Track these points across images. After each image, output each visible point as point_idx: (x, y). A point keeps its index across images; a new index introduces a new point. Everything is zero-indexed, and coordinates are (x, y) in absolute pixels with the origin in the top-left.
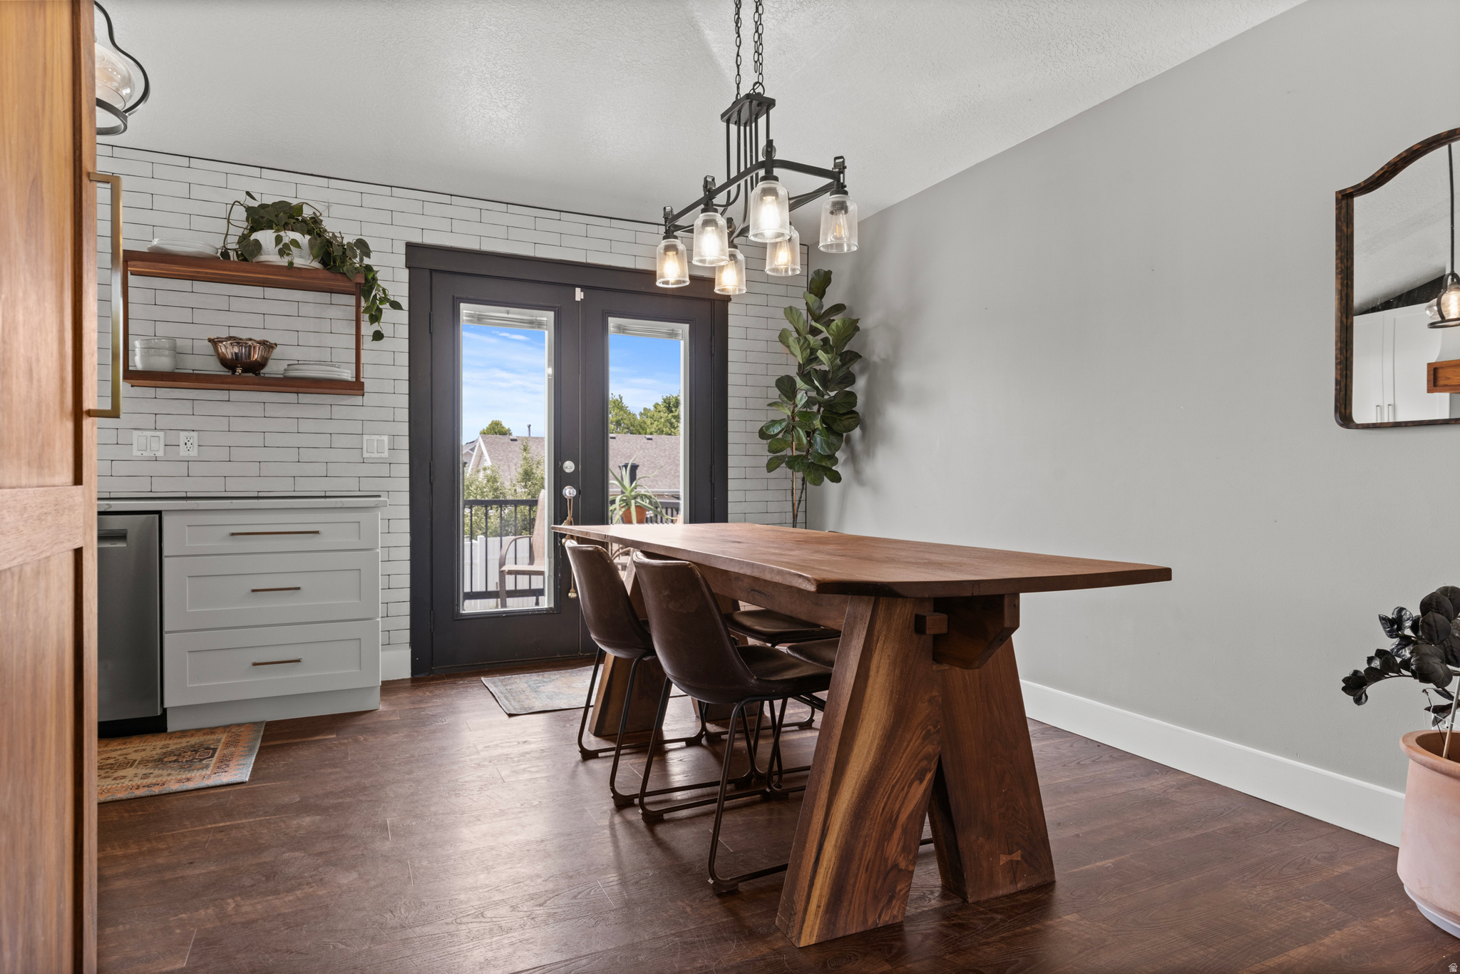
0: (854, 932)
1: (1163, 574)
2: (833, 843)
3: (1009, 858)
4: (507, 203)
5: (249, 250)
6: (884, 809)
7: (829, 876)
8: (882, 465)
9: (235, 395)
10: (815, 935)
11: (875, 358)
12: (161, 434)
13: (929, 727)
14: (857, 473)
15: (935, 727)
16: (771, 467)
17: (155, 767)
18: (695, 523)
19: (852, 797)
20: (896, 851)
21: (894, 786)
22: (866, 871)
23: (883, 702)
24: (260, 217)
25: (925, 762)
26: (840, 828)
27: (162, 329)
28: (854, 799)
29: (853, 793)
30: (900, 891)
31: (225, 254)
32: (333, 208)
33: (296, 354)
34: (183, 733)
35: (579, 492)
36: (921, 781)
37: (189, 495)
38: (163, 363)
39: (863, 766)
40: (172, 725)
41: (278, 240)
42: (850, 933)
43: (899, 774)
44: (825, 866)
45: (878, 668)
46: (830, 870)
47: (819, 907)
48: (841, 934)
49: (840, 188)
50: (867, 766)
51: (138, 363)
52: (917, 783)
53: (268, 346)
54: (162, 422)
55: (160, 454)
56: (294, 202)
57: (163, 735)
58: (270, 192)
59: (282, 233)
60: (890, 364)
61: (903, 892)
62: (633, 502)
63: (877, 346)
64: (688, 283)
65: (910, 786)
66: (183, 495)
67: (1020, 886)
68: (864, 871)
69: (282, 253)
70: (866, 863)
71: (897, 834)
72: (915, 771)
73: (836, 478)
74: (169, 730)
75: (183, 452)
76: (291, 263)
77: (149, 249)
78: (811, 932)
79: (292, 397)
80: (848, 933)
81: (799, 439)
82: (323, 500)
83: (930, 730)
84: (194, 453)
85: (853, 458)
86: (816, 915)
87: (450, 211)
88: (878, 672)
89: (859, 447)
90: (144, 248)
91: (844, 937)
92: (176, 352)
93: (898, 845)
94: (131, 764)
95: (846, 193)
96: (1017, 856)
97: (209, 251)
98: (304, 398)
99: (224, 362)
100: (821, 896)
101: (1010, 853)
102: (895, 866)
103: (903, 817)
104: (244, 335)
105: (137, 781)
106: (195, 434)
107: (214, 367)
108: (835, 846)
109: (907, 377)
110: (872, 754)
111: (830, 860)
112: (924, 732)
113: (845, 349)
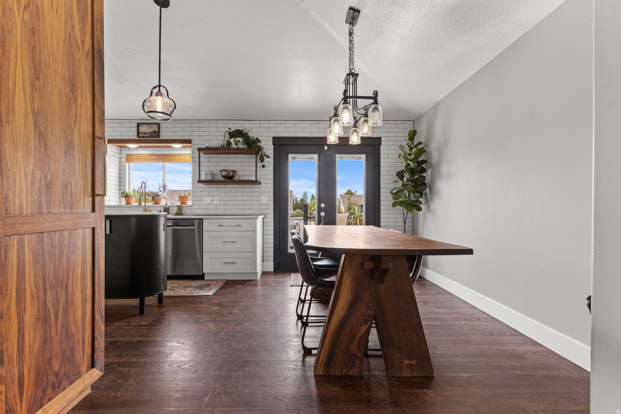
0: (337, 375)
1: (469, 252)
2: (328, 340)
3: (409, 362)
4: (303, 121)
5: (229, 143)
6: (349, 332)
7: (326, 352)
8: (437, 204)
9: (228, 186)
10: (321, 372)
11: (434, 162)
12: (210, 197)
13: (369, 304)
14: (428, 207)
15: (372, 305)
16: (394, 205)
17: (195, 289)
18: (368, 225)
19: (336, 325)
20: (355, 348)
21: (354, 324)
22: (342, 353)
23: (348, 292)
24: (232, 135)
25: (368, 317)
26: (331, 336)
27: (211, 169)
29: (336, 324)
30: (357, 364)
31: (224, 146)
32: (253, 129)
33: (243, 173)
34: (208, 280)
35: (326, 214)
36: (366, 324)
37: (217, 214)
38: (209, 178)
39: (340, 315)
40: (206, 278)
41: (235, 140)
42: (336, 375)
43: (356, 320)
44: (325, 348)
45: (346, 279)
46: (327, 350)
47: (322, 362)
48: (331, 374)
49: (376, 102)
50: (342, 315)
51: (203, 178)
52: (364, 325)
53: (234, 172)
54: (211, 194)
55: (210, 203)
56: (241, 129)
57: (203, 280)
58: (235, 127)
59: (236, 139)
60: (439, 164)
61: (358, 365)
62: (358, 218)
63: (435, 158)
64: (338, 142)
65: (361, 325)
66: (215, 214)
67: (415, 374)
68: (341, 353)
69: (236, 144)
70: (342, 350)
71: (355, 342)
72: (364, 320)
73: (420, 209)
74: (205, 279)
75: (215, 202)
76: (238, 147)
77: (205, 147)
78: (319, 371)
79: (242, 186)
80: (334, 375)
81: (405, 194)
82: (250, 216)
83: (370, 305)
84: (218, 203)
85: (427, 202)
86: (321, 365)
87: (285, 126)
88: (346, 281)
89: (429, 197)
90: (204, 147)
91: (333, 376)
92: (213, 174)
93: (356, 346)
94: (190, 287)
95: (378, 104)
96: (414, 362)
97: (219, 146)
98: (245, 186)
99: (224, 177)
100: (323, 359)
101: (410, 360)
102: (355, 354)
103: (358, 336)
104: (227, 168)
105: (189, 292)
106: (218, 197)
107: (223, 179)
108: (329, 342)
109: (444, 169)
110: (344, 311)
111: (327, 346)
112: (367, 306)
113: (420, 159)
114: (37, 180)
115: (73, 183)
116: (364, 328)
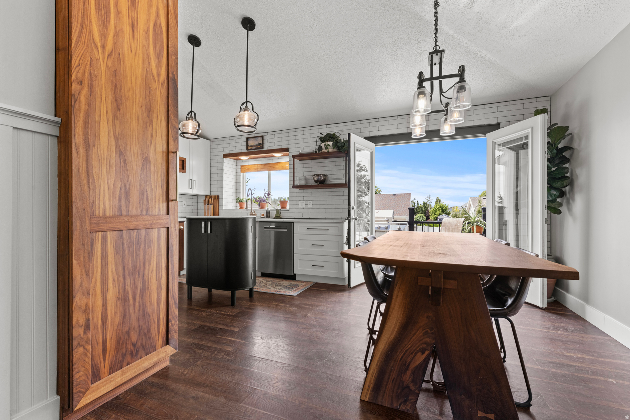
0: (386, 406)
1: (573, 275)
2: (376, 363)
3: (485, 415)
4: (397, 116)
5: (320, 148)
6: (401, 359)
7: (374, 376)
9: (321, 190)
10: (368, 398)
12: (304, 202)
13: (427, 330)
15: (431, 331)
17: (284, 288)
19: (385, 348)
20: (408, 380)
21: (407, 351)
22: (392, 382)
23: (400, 311)
24: (323, 140)
25: (425, 346)
26: (379, 359)
27: (305, 174)
28: (385, 349)
29: (385, 346)
30: (411, 399)
31: (316, 151)
32: (344, 132)
33: (334, 177)
34: (299, 281)
36: (423, 354)
37: (310, 218)
38: (303, 183)
39: (390, 336)
40: (297, 278)
41: (325, 145)
42: (385, 405)
43: (409, 346)
44: (372, 371)
45: (398, 295)
46: (374, 375)
47: (369, 387)
48: (380, 403)
49: (462, 80)
50: (392, 337)
51: (297, 183)
52: (420, 354)
53: (325, 176)
54: (305, 198)
55: (304, 207)
56: (332, 133)
57: (294, 281)
58: (325, 131)
59: (326, 143)
61: (412, 401)
65: (416, 353)
66: (309, 218)
68: (391, 382)
69: (326, 149)
70: (392, 379)
71: (409, 373)
72: (420, 348)
73: (559, 212)
74: (296, 280)
75: (309, 207)
76: (328, 151)
77: (299, 153)
78: (366, 396)
79: (333, 190)
80: (383, 405)
82: (341, 220)
83: (427, 331)
84: (311, 207)
86: (368, 390)
87: (378, 124)
88: (397, 297)
90: (298, 154)
91: (381, 405)
92: (306, 179)
93: (410, 378)
94: (281, 286)
95: (465, 81)
97: (312, 151)
98: (337, 190)
99: (316, 181)
100: (370, 383)
101: (487, 413)
102: (408, 387)
103: (412, 367)
104: (318, 173)
105: (278, 290)
106: (312, 201)
107: (315, 184)
108: (377, 365)
110: (395, 332)
111: (374, 370)
112: (424, 331)
113: (560, 146)
114: (118, 189)
115: (149, 191)
116: (420, 358)
